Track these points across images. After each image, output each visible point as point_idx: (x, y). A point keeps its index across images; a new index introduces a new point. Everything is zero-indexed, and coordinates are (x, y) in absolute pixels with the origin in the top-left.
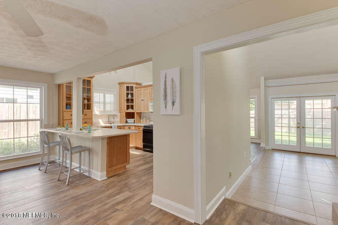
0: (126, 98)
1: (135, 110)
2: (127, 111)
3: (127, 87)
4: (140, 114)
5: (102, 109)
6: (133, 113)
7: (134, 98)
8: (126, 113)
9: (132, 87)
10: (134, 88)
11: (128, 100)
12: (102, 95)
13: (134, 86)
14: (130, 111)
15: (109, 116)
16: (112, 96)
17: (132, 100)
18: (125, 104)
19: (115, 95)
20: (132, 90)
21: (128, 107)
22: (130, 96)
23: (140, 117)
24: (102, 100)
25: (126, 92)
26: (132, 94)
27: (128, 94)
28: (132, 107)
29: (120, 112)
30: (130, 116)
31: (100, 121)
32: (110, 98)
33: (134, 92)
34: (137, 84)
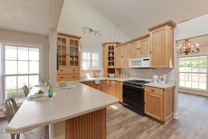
0: (108, 56)
1: (116, 66)
2: (109, 67)
3: (109, 46)
4: (119, 70)
5: (89, 66)
6: (114, 69)
7: (115, 56)
8: (108, 69)
9: (113, 47)
10: (115, 48)
11: (109, 58)
12: (89, 54)
13: (115, 45)
14: (112, 67)
15: (94, 71)
16: (97, 55)
17: (113, 58)
18: (107, 61)
19: (99, 54)
20: (113, 49)
21: (109, 64)
22: (111, 55)
23: (120, 73)
24: (89, 58)
25: (108, 51)
26: (113, 53)
27: (109, 53)
28: (113, 64)
29: (103, 68)
30: (111, 71)
31: (88, 75)
32: (96, 57)
33: (114, 51)
34: (117, 43)
